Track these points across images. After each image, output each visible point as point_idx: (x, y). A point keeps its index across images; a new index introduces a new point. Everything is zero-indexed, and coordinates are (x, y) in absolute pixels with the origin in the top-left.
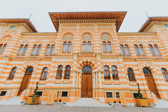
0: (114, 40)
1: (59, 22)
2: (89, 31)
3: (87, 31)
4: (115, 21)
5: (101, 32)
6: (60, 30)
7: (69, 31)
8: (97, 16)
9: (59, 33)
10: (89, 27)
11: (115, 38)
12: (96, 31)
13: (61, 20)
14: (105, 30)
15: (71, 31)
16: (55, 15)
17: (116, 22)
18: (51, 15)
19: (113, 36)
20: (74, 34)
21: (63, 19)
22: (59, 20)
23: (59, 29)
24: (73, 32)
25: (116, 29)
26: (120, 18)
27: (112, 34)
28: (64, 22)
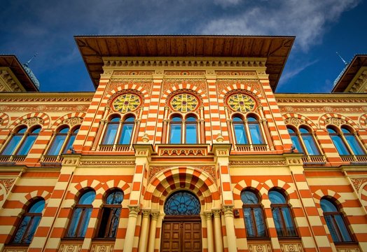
0: (266, 109)
1: (105, 62)
2: (192, 86)
3: (184, 85)
4: (264, 63)
5: (226, 89)
6: (103, 84)
7: (131, 85)
8: (214, 48)
9: (101, 90)
10: (190, 77)
11: (268, 104)
12: (210, 87)
13: (109, 58)
14: (238, 85)
15: (137, 87)
16: (93, 44)
17: (266, 65)
18: (81, 44)
19: (262, 98)
20: (146, 94)
21: (115, 55)
22: (104, 58)
23: (101, 81)
24: (143, 89)
25: (268, 81)
26: (276, 53)
27: (258, 93)
28: (117, 62)
